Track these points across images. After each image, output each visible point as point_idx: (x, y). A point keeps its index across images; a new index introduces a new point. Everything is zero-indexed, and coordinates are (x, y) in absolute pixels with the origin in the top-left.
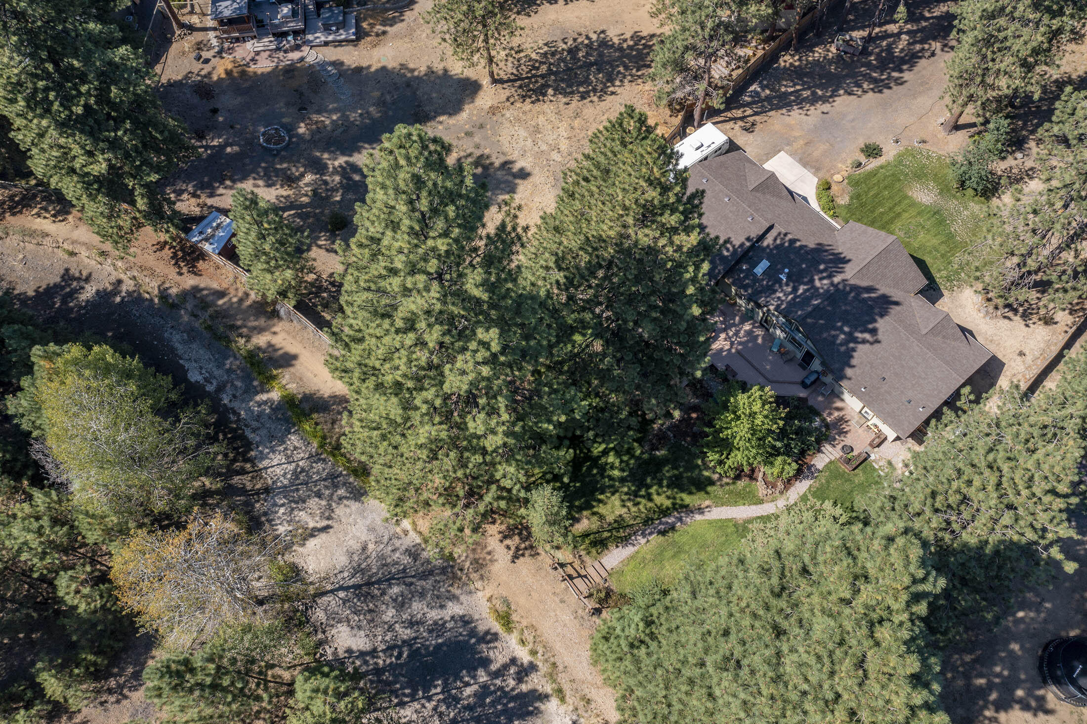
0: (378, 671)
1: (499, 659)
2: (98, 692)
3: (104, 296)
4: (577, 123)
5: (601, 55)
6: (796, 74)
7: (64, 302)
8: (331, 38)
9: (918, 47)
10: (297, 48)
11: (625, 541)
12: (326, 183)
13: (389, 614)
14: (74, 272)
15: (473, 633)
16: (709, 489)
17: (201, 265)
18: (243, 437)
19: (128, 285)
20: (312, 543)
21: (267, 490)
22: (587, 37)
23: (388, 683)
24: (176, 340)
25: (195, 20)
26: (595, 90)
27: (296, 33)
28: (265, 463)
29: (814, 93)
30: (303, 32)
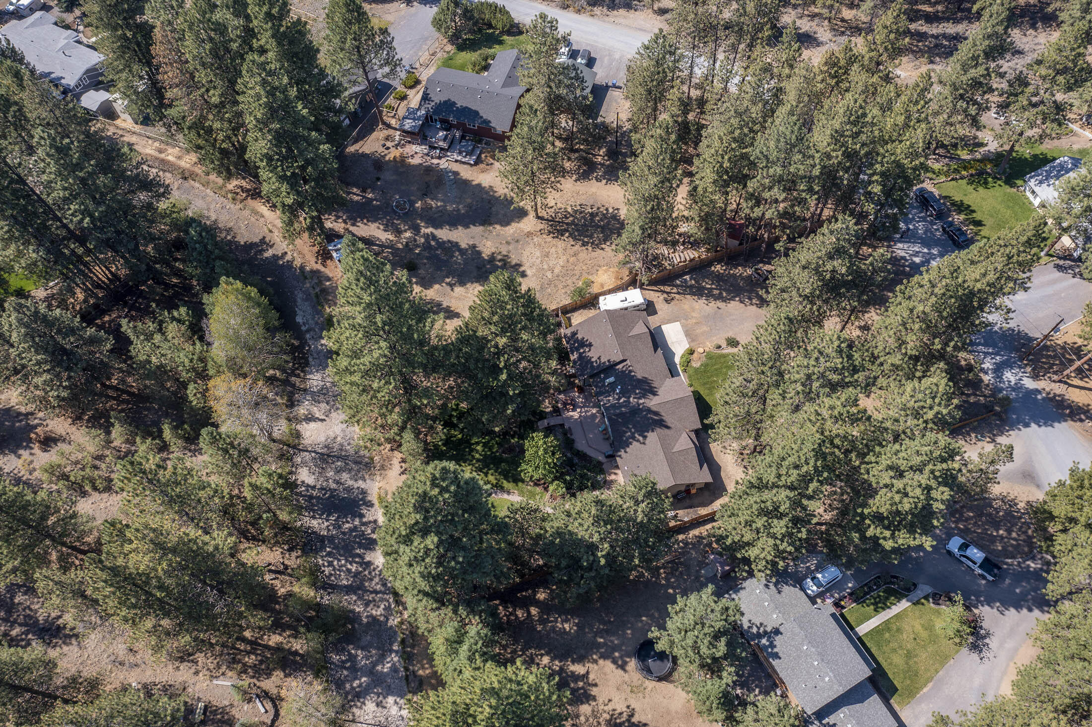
0: (311, 497)
1: (369, 516)
2: (185, 448)
3: (275, 257)
4: (572, 260)
5: (608, 223)
6: (718, 278)
7: (256, 254)
8: (459, 158)
10: (440, 158)
12: (415, 240)
13: (330, 474)
14: (267, 240)
15: (363, 499)
16: (520, 484)
17: (329, 262)
18: (307, 360)
19: (288, 257)
20: (313, 425)
21: (305, 390)
22: (607, 210)
23: (313, 505)
24: (300, 296)
25: (393, 122)
26: (592, 243)
27: (442, 149)
28: (311, 376)
29: (721, 294)
30: (447, 150)
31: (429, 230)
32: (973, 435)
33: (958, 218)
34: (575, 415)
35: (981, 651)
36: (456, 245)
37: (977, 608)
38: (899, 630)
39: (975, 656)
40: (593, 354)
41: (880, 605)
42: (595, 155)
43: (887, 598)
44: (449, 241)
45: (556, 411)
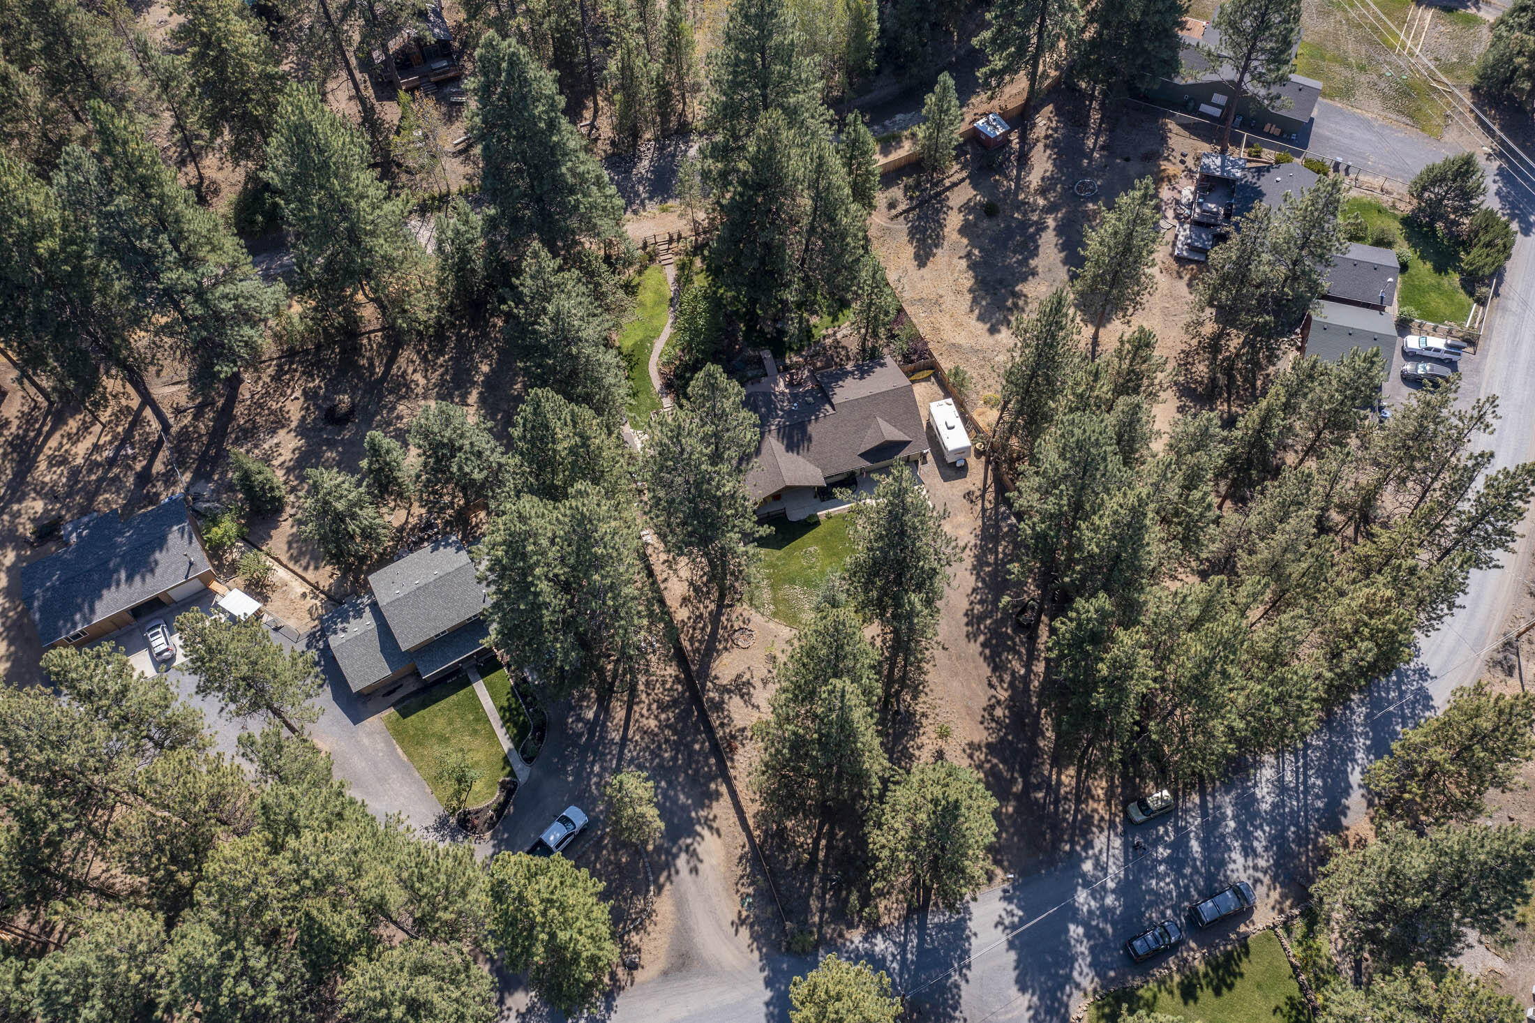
1: (650, 204)
8: (1181, 238)
9: (1007, 678)
10: (1176, 217)
11: (678, 280)
12: (1033, 211)
15: (669, 196)
16: (684, 333)
23: (665, 158)
29: (988, 564)
30: (1189, 221)
31: (1051, 222)
32: (751, 890)
33: (1197, 958)
34: (781, 386)
35: (436, 830)
36: (1034, 253)
37: (492, 838)
38: (475, 732)
39: (431, 821)
40: (849, 381)
41: (509, 715)
42: (1228, 400)
43: (515, 725)
44: (1037, 247)
45: (787, 369)
